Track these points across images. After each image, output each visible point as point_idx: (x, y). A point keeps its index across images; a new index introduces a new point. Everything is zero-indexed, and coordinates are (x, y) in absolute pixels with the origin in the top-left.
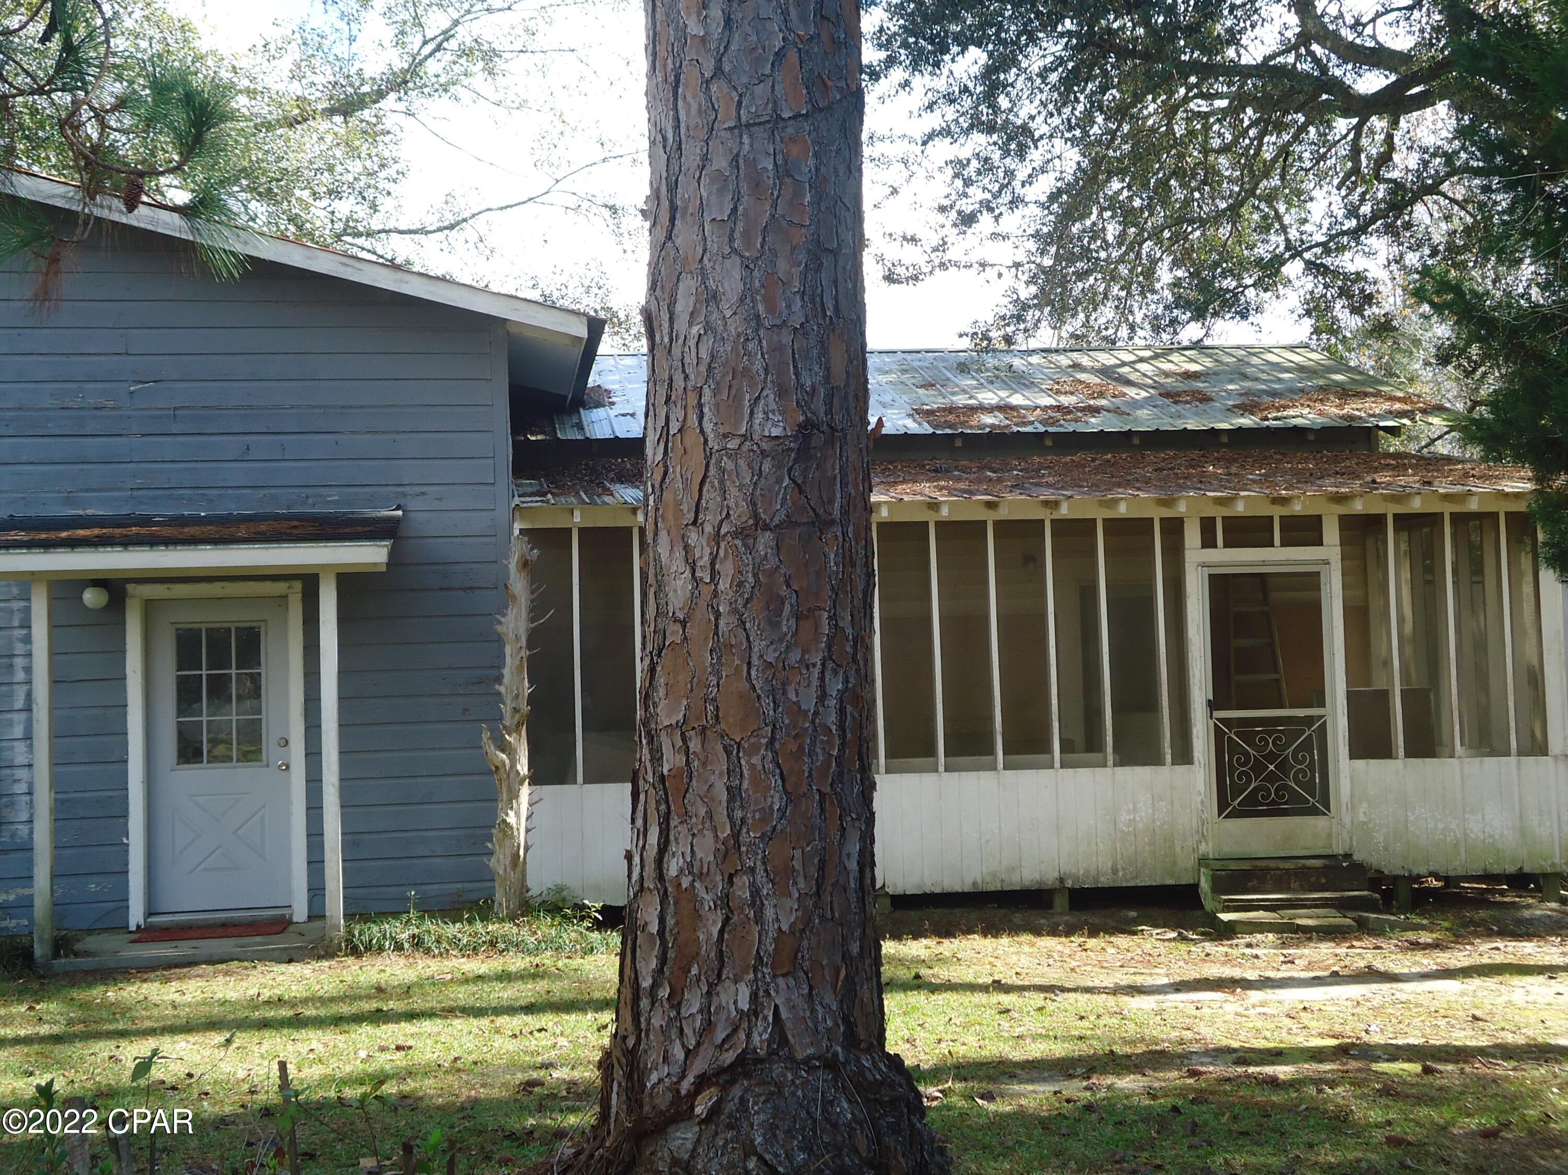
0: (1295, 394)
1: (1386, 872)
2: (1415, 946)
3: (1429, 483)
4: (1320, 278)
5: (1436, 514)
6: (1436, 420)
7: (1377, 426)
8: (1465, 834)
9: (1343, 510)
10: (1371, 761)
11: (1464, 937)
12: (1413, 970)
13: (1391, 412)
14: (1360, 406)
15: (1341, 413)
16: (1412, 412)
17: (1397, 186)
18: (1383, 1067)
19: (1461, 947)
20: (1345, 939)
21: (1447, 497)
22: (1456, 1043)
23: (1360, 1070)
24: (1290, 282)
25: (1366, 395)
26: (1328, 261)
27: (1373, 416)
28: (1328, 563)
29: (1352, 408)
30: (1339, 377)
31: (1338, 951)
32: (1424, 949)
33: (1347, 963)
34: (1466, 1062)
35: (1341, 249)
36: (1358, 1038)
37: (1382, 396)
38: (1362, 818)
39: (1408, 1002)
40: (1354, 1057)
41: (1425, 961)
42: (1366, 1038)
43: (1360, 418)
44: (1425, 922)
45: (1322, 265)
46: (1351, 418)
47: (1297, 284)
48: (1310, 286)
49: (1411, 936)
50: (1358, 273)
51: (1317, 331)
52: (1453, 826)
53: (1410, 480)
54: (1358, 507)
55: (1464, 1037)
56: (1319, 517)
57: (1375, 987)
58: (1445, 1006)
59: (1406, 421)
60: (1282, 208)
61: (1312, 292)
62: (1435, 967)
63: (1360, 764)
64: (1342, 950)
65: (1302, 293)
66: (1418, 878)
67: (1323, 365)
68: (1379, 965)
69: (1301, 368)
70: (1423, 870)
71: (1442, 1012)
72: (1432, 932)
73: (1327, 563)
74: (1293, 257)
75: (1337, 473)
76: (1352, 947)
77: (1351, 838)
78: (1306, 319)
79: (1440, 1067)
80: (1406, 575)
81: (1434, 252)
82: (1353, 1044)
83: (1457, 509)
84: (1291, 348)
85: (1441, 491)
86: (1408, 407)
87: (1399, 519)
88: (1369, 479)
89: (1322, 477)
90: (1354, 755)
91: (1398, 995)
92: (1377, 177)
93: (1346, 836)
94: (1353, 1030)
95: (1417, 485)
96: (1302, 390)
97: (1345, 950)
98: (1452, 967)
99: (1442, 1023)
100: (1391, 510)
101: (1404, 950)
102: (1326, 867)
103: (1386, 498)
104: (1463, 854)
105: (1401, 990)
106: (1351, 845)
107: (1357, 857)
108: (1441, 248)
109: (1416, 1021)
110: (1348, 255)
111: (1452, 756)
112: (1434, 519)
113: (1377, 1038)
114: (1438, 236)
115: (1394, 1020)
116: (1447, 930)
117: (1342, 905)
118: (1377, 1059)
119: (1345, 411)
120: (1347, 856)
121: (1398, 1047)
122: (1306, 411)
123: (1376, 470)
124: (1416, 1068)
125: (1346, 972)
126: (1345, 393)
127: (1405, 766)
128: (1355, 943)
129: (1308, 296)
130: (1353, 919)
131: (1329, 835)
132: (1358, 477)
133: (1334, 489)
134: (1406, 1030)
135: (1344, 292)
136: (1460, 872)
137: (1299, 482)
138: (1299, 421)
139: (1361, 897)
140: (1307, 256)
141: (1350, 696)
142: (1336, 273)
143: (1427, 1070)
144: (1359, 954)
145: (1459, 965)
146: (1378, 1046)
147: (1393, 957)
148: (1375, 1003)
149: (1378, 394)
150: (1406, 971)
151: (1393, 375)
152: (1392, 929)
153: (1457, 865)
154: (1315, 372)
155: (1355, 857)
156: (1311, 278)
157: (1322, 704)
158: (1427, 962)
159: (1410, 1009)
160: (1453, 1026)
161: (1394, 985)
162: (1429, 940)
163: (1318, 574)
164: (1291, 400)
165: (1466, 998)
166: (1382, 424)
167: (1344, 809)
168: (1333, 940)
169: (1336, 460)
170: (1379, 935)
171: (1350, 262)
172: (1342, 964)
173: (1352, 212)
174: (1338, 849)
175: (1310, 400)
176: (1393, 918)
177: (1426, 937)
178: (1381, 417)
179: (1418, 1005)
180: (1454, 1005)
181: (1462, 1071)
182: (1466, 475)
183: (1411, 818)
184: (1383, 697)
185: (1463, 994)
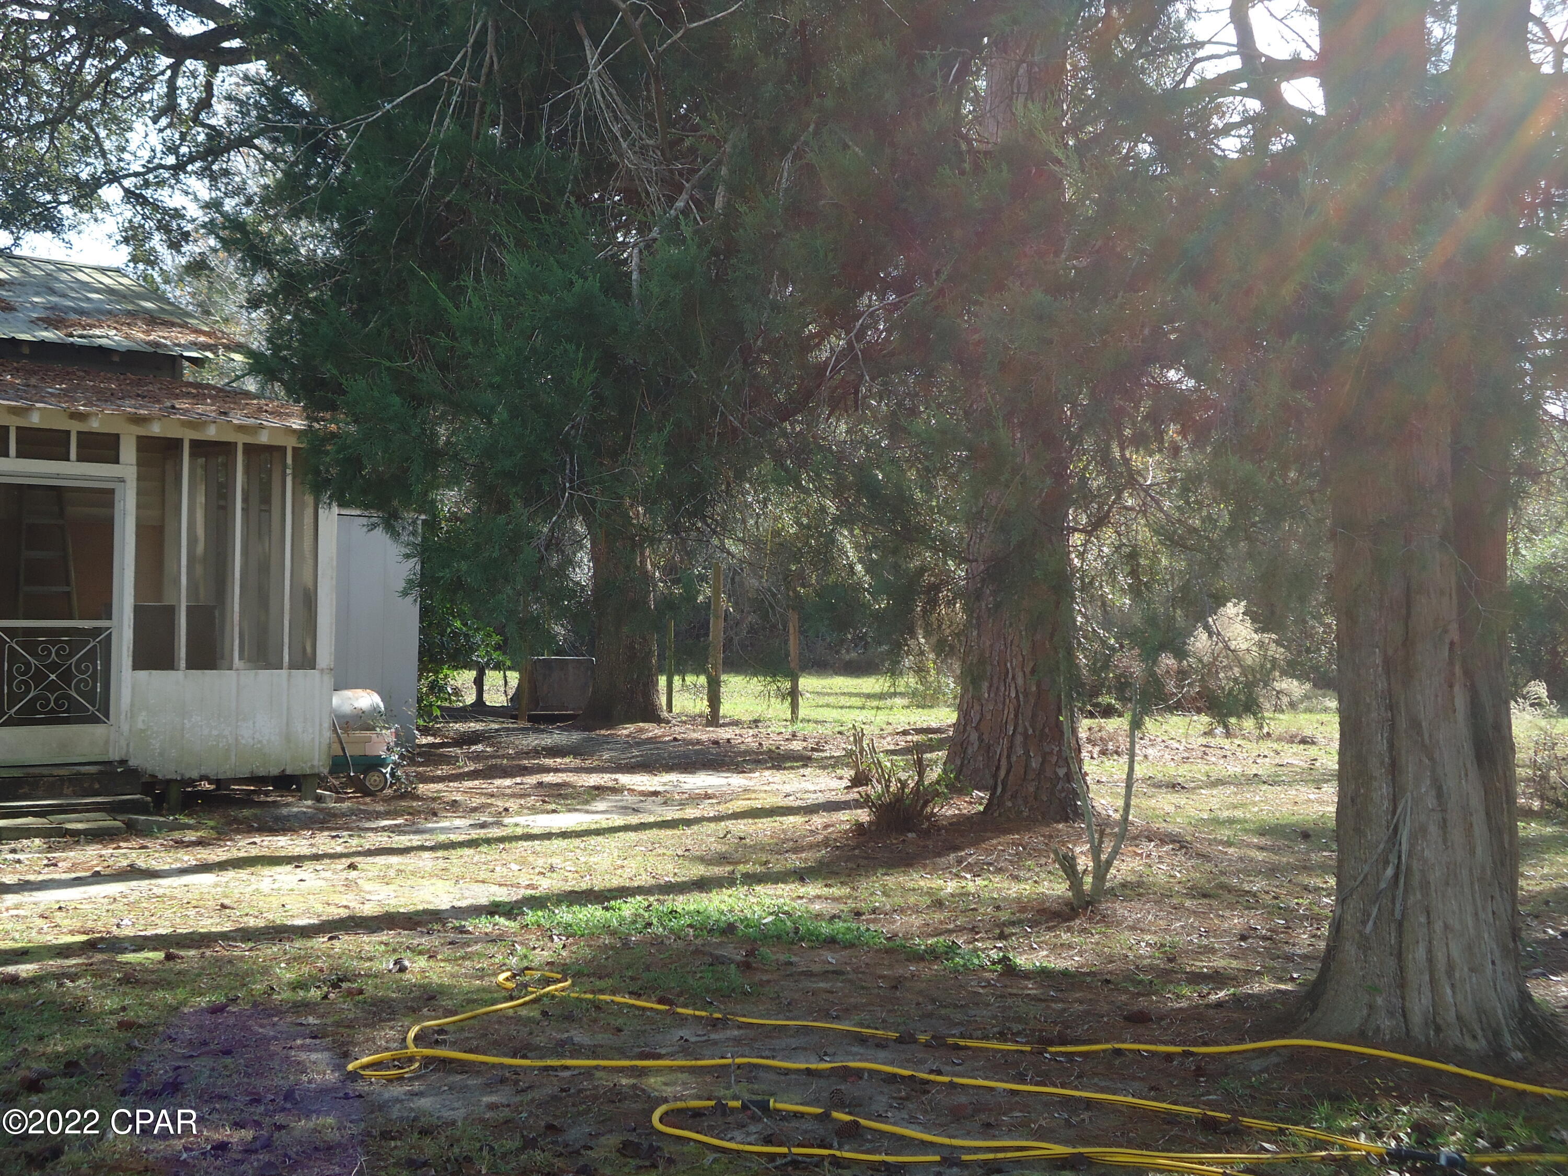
0: (101, 315)
1: (160, 777)
2: (181, 844)
3: (225, 414)
4: (139, 208)
5: (230, 443)
6: (238, 357)
7: (182, 356)
8: (237, 739)
9: (142, 431)
10: (154, 672)
11: (227, 834)
12: (173, 866)
13: (195, 344)
14: (166, 335)
15: (147, 338)
16: (216, 346)
17: (214, 133)
18: (130, 957)
19: (222, 843)
20: (112, 841)
21: (241, 428)
22: (202, 930)
23: (104, 962)
24: (108, 205)
25: (173, 324)
26: (148, 193)
27: (179, 345)
28: (124, 481)
29: (158, 335)
30: (148, 305)
31: (103, 852)
32: (187, 846)
33: (111, 863)
34: (208, 947)
35: (161, 184)
36: (108, 933)
37: (188, 328)
38: (140, 725)
39: (164, 895)
40: (101, 951)
41: (186, 858)
42: (116, 931)
43: (166, 346)
44: (192, 822)
45: (141, 196)
46: (157, 344)
47: (116, 210)
48: (129, 214)
49: (177, 835)
50: (176, 210)
51: (134, 259)
52: (226, 732)
53: (207, 409)
54: (156, 429)
55: (210, 924)
56: (117, 436)
57: (134, 884)
58: (198, 897)
59: (209, 355)
60: (102, 133)
61: (130, 221)
62: (194, 863)
63: (143, 674)
64: (107, 852)
65: (120, 220)
66: (191, 782)
67: (133, 291)
68: (141, 863)
69: (110, 291)
70: (195, 775)
71: (194, 903)
72: (197, 831)
73: (122, 480)
74: (111, 182)
75: (138, 395)
76: (119, 847)
77: (128, 745)
78: (123, 246)
79: (182, 953)
80: (201, 499)
81: (249, 202)
82: (102, 939)
83: (249, 440)
84: (103, 270)
85: (235, 421)
86: (211, 341)
87: (195, 444)
88: (168, 404)
89: (123, 398)
90: (137, 666)
91: (155, 890)
92: (196, 120)
93: (123, 743)
94: (105, 925)
95: (213, 414)
96: (109, 312)
97: (111, 851)
98: (210, 862)
99: (192, 912)
100: (188, 435)
101: (167, 848)
102: (100, 773)
103: (184, 424)
104: (233, 758)
105: (158, 886)
106: (128, 751)
107: (132, 763)
108: (257, 199)
109: (168, 913)
110: (166, 191)
111: (231, 669)
112: (227, 448)
113: (128, 931)
114: (253, 187)
115: (146, 913)
116: (212, 828)
117: (113, 809)
118: (123, 951)
119: (152, 338)
120: (123, 762)
121: (145, 938)
122: (112, 333)
123: (177, 397)
124: (160, 955)
125: (108, 871)
126: (153, 320)
127: (186, 677)
128: (122, 844)
129: (126, 225)
130: (123, 822)
131: (107, 742)
132: (158, 402)
133: (133, 410)
134: (158, 921)
135: (163, 227)
136: (229, 775)
137: (98, 400)
138: (103, 342)
139: (132, 800)
140: (127, 183)
141: (138, 610)
142: (155, 207)
143: (169, 957)
144: (124, 854)
145: (217, 859)
146: (127, 938)
147: (157, 855)
148: (132, 899)
149: (184, 325)
150: (167, 867)
151: (207, 313)
152: (160, 830)
153: (227, 770)
154: (124, 297)
155: (130, 763)
156: (129, 206)
157: (109, 617)
158: (188, 858)
159: (164, 902)
160: (202, 915)
161: (153, 881)
162: (194, 839)
163: (112, 492)
164: (98, 320)
165: (219, 889)
166: (186, 354)
167: (123, 717)
168: (100, 842)
169: (139, 384)
170: (146, 836)
171: (171, 198)
172: (106, 864)
173: (172, 149)
174: (114, 755)
175: (117, 322)
176: (162, 819)
177: (191, 836)
178: (186, 347)
179: (172, 898)
180: (206, 896)
181: (203, 955)
182: (260, 410)
183: (188, 725)
184: (171, 611)
185: (216, 885)
